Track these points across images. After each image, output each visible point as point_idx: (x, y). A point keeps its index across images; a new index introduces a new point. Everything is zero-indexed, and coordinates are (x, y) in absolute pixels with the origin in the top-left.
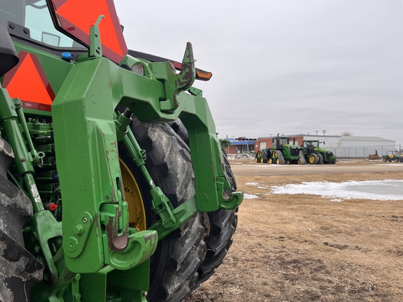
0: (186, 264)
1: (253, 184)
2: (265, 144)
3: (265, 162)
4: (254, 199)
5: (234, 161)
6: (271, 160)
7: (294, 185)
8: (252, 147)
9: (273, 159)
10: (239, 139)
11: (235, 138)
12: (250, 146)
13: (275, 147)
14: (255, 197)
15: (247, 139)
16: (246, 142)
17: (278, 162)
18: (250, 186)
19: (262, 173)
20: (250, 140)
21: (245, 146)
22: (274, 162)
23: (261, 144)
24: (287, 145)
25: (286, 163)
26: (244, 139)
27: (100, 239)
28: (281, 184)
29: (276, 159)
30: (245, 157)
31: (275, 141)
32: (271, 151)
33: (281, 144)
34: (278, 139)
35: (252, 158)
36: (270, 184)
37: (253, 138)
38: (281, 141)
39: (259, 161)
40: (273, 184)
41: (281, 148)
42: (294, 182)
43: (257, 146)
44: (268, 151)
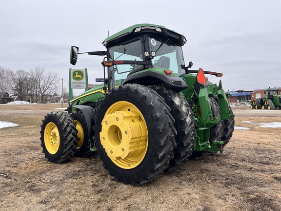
0: (218, 135)
1: (247, 122)
2: (260, 94)
3: (259, 108)
4: (247, 130)
5: (235, 108)
6: (263, 107)
7: (277, 123)
8: (249, 97)
9: (265, 106)
10: (238, 91)
11: (235, 91)
12: (247, 96)
13: (267, 97)
14: (248, 128)
15: (245, 92)
16: (244, 94)
17: (269, 108)
18: (245, 123)
19: (255, 116)
20: (247, 91)
21: (243, 96)
22: (266, 108)
23: (256, 94)
24: (276, 95)
25: (276, 109)
26: (242, 92)
27: (209, 118)
28: (268, 122)
29: (268, 106)
30: (243, 105)
31: (267, 92)
32: (264, 100)
33: (271, 94)
34: (269, 91)
35: (249, 105)
36: (259, 122)
37: (250, 90)
38: (271, 92)
39: (254, 108)
40: (262, 122)
41: (271, 98)
42: (278, 121)
43: (253, 96)
44: (261, 100)
